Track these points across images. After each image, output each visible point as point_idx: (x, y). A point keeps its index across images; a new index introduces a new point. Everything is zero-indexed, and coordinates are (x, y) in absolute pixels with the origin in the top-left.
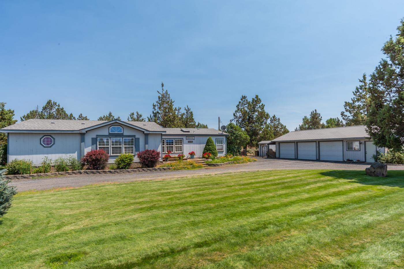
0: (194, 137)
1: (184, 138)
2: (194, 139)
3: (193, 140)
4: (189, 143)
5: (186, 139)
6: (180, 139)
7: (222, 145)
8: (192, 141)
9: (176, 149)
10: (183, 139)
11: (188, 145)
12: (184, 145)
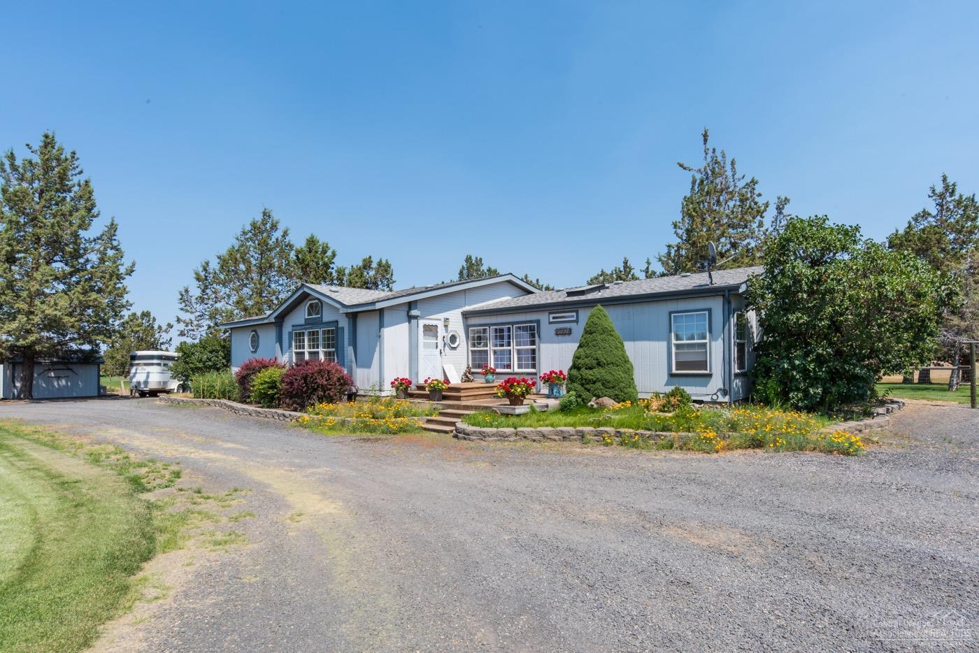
0: (574, 314)
1: (544, 318)
2: (577, 321)
3: (573, 326)
4: (560, 337)
5: (550, 323)
6: (531, 322)
7: (705, 345)
8: (570, 330)
9: (519, 359)
10: (538, 322)
11: (557, 345)
12: (543, 346)
